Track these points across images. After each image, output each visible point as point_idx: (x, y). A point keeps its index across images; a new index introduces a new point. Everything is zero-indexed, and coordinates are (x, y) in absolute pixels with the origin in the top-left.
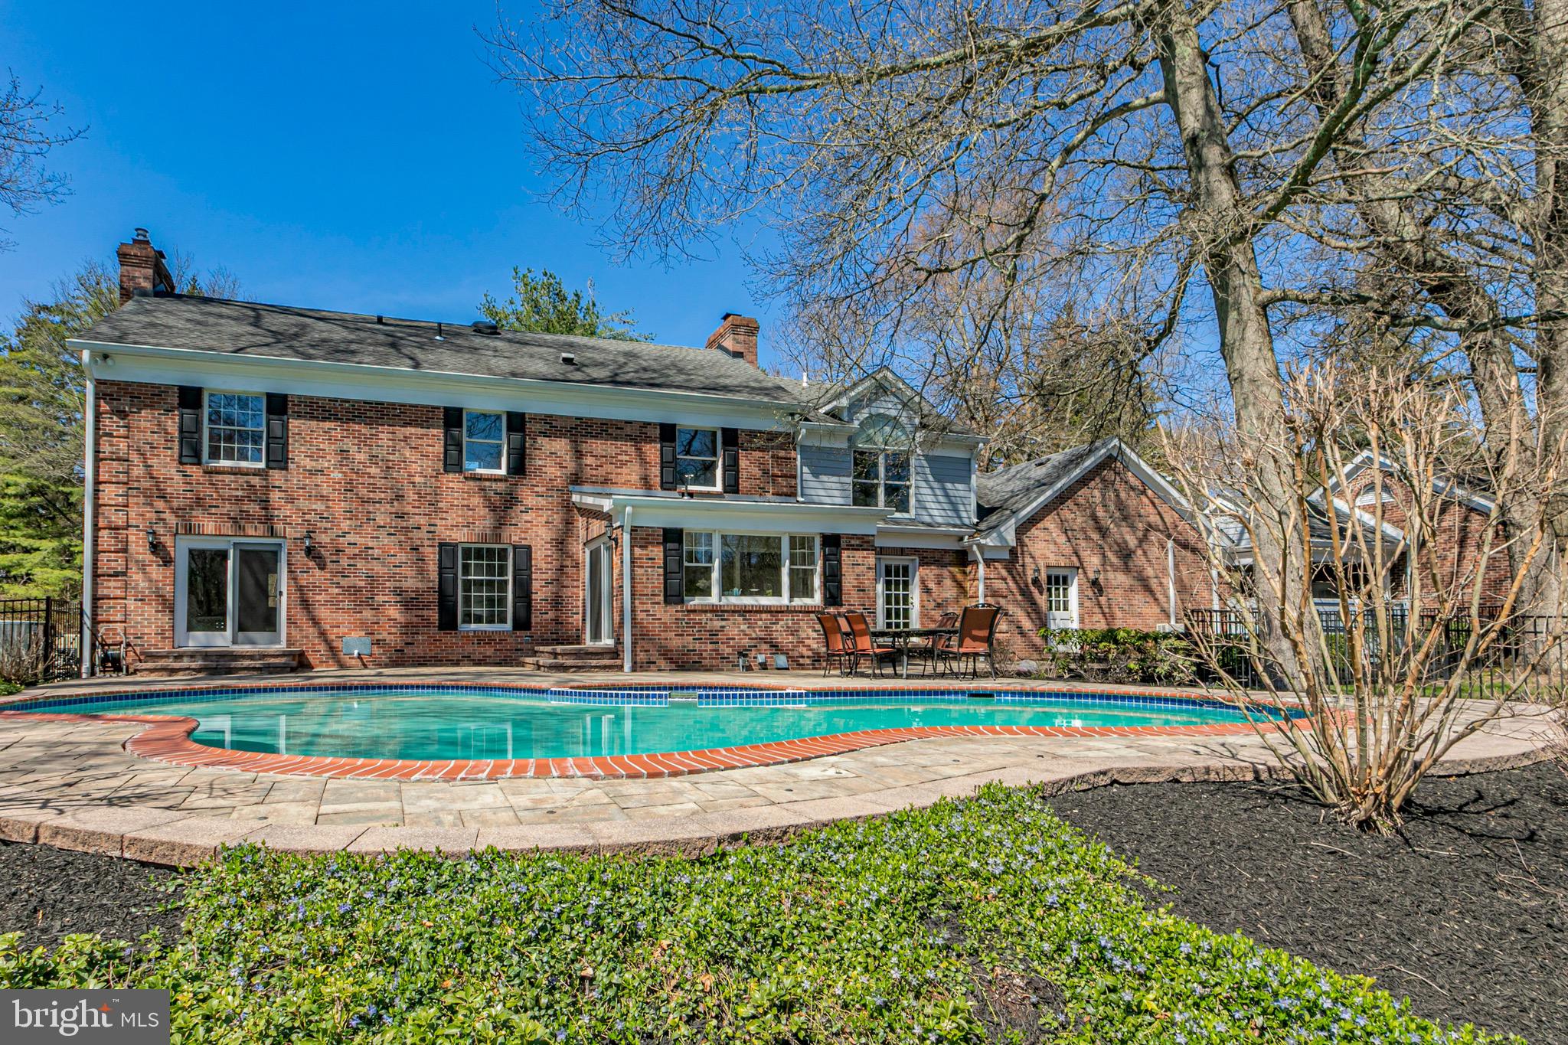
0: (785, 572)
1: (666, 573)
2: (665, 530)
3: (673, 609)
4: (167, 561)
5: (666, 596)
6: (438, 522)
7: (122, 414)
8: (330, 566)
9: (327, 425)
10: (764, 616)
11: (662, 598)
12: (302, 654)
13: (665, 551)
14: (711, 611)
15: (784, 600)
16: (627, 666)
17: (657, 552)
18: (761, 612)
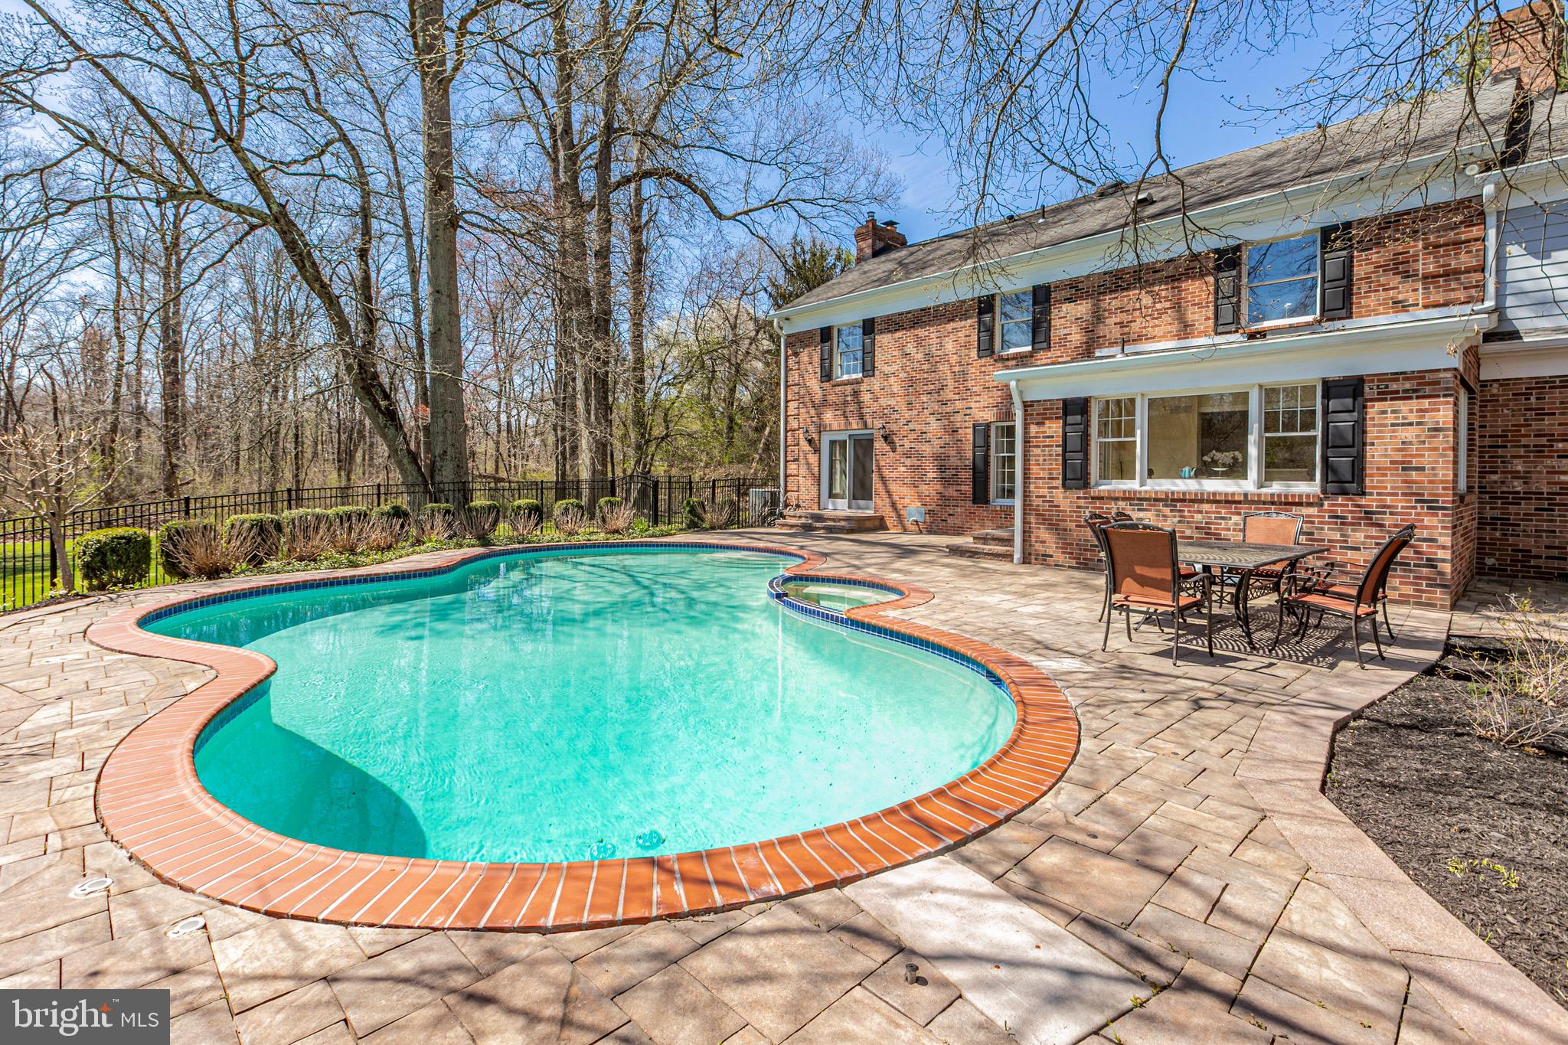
0: (1253, 438)
1: (1065, 451)
2: (1065, 401)
3: (1074, 495)
4: (817, 450)
5: (1065, 479)
6: (973, 405)
7: (796, 354)
8: (899, 449)
9: (898, 334)
10: (1206, 507)
11: (1060, 482)
12: (882, 519)
13: (1065, 424)
14: (1124, 499)
15: (1249, 485)
16: (1017, 556)
17: (1054, 428)
18: (1201, 501)
